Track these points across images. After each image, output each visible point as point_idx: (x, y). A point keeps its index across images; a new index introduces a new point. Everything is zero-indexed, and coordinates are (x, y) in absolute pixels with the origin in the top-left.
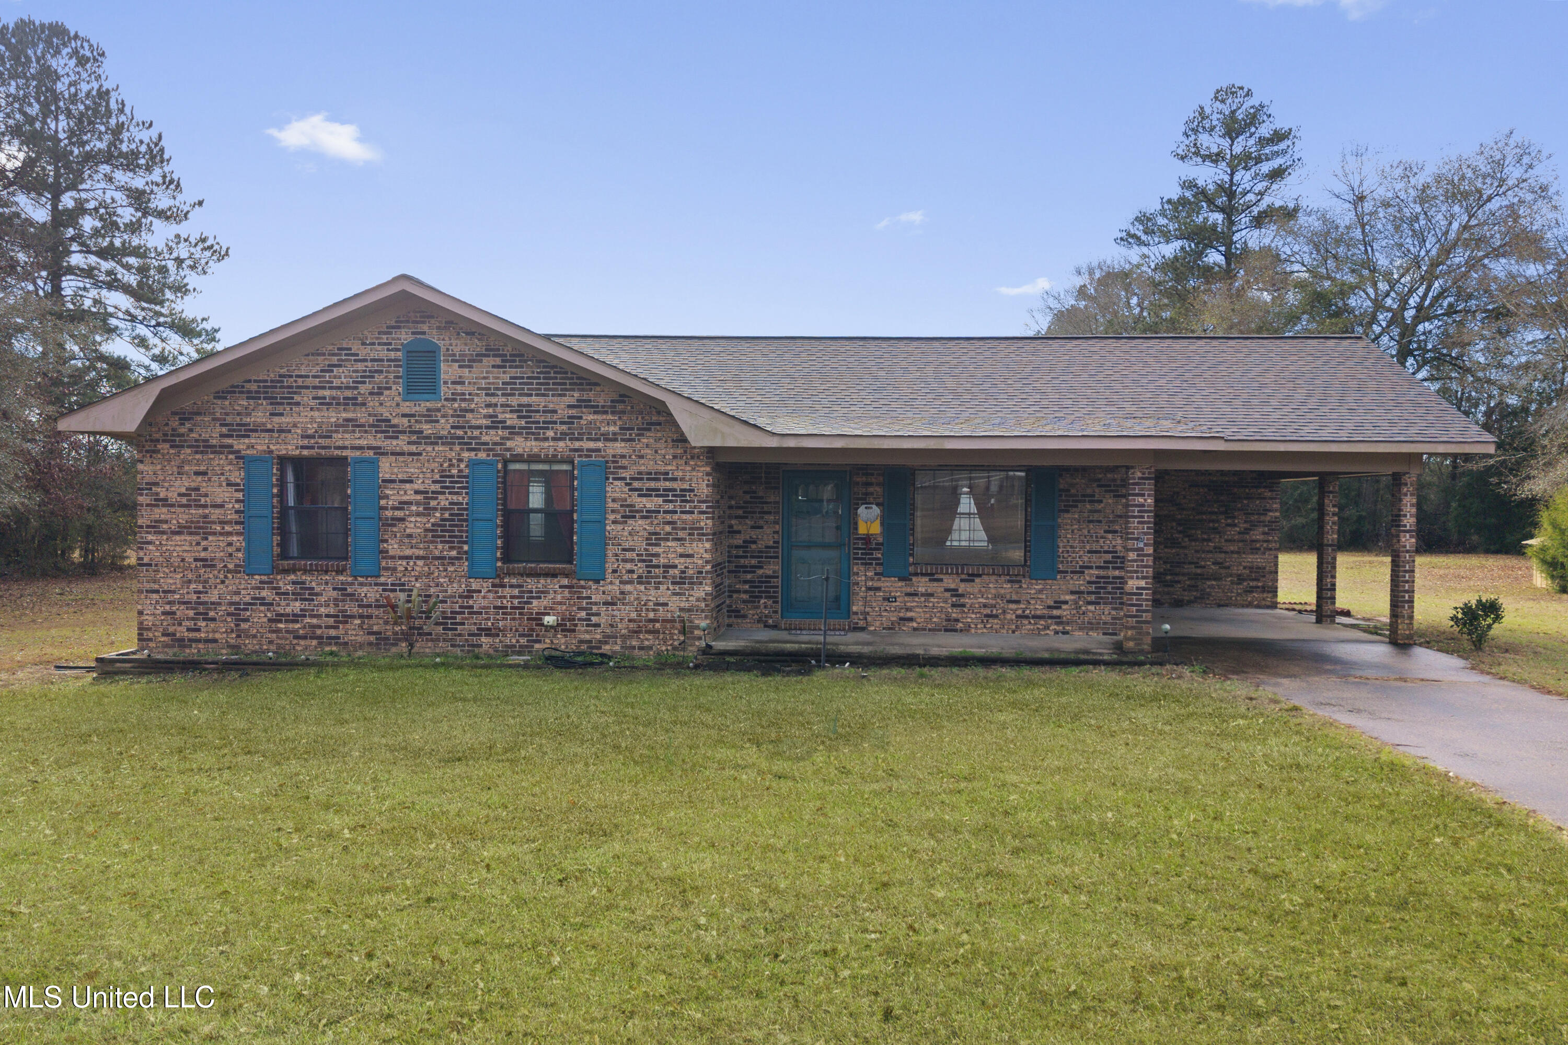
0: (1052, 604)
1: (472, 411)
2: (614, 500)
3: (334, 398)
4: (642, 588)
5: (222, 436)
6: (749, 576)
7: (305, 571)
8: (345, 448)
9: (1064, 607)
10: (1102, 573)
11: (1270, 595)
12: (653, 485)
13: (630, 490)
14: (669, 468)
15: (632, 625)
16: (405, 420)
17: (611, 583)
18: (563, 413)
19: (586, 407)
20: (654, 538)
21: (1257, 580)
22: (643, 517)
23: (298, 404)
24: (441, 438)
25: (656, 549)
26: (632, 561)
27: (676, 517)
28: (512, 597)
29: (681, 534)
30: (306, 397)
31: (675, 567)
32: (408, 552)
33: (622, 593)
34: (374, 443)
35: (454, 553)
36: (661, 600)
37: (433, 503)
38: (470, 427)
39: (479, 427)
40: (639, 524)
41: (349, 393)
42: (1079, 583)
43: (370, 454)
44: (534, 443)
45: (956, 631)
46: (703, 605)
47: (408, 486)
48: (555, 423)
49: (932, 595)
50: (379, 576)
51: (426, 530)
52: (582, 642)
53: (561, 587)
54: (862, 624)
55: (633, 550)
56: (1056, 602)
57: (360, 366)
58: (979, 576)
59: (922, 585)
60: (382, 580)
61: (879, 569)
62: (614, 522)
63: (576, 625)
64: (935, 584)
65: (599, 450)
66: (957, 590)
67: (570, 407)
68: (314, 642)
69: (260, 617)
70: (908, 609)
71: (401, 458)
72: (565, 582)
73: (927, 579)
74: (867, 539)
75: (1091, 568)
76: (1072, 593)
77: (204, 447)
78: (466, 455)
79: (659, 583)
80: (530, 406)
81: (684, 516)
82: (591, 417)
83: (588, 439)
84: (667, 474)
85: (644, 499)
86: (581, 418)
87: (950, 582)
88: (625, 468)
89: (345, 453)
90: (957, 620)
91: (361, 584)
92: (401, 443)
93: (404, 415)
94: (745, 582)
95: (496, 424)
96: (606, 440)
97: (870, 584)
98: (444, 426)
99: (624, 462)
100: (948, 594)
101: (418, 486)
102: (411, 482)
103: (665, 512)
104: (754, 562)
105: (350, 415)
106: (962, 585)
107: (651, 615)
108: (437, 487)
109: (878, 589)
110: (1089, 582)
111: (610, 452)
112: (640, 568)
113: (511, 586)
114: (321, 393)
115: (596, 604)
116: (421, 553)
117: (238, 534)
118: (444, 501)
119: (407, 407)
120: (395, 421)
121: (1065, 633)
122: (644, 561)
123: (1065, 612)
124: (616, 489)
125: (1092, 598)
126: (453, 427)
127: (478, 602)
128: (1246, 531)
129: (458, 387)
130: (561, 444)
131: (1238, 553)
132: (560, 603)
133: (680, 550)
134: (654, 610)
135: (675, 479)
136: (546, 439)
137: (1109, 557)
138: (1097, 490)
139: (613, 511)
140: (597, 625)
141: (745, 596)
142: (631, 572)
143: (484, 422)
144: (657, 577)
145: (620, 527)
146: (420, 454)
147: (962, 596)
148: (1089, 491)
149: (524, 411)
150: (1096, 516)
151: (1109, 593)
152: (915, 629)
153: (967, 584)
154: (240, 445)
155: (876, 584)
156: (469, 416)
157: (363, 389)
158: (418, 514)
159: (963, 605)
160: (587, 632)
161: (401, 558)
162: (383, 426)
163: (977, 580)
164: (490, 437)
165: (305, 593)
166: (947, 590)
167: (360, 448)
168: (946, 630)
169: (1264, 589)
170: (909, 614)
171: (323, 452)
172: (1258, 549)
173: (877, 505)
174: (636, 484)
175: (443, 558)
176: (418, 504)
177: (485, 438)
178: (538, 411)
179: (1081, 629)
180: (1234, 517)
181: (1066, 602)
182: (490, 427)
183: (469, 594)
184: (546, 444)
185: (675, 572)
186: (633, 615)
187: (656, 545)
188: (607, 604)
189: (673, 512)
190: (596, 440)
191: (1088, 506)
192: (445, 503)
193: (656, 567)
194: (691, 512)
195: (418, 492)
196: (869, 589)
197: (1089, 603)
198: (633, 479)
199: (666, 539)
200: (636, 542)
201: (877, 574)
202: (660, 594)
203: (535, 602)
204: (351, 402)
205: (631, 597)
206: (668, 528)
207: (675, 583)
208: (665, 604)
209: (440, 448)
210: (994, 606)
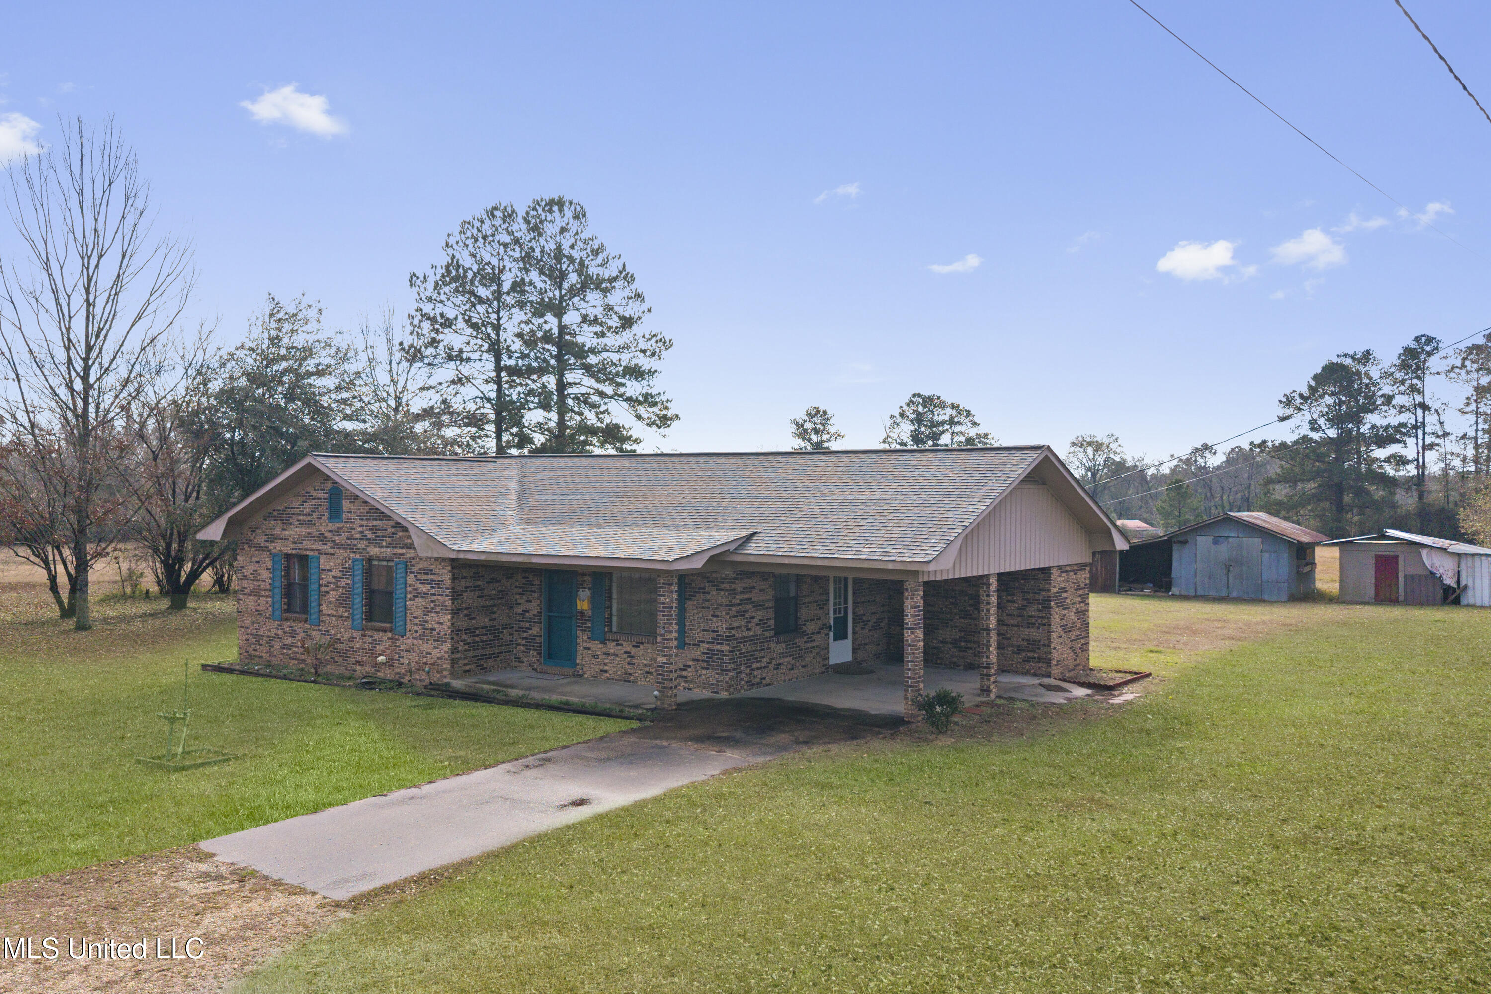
0: (682, 667)
1: (354, 529)
2: (410, 586)
3: (304, 521)
4: (421, 642)
5: (266, 541)
6: (525, 635)
7: (294, 620)
8: (307, 550)
9: (689, 670)
10: (710, 646)
11: (1044, 665)
12: (425, 577)
13: (417, 580)
14: (433, 568)
15: (416, 666)
16: (329, 534)
17: (408, 638)
18: (390, 531)
19: (398, 529)
20: (427, 611)
21: (1034, 651)
22: (422, 597)
23: (291, 524)
24: (342, 545)
25: (428, 618)
26: (417, 624)
27: (436, 598)
28: (369, 643)
29: (438, 609)
30: (293, 520)
31: (435, 630)
32: (330, 612)
33: (413, 645)
34: (319, 548)
35: (346, 614)
36: (430, 651)
37: (339, 583)
38: (353, 539)
39: (356, 539)
40: (420, 601)
41: (309, 518)
42: (697, 653)
43: (316, 553)
44: (378, 549)
45: (629, 682)
46: (447, 655)
47: (330, 573)
48: (385, 537)
49: (617, 655)
50: (319, 625)
51: (337, 600)
52: (396, 674)
53: (388, 638)
54: (581, 672)
55: (418, 618)
56: (685, 666)
57: (313, 502)
58: (642, 643)
59: (612, 647)
60: (321, 628)
61: (590, 634)
62: (410, 600)
63: (394, 663)
64: (619, 647)
65: (403, 554)
66: (630, 653)
67: (393, 527)
68: (296, 662)
69: (277, 644)
70: (605, 664)
71: (328, 556)
72: (390, 635)
73: (614, 643)
74: (582, 613)
75: (703, 642)
76: (694, 660)
77: (260, 548)
78: (352, 555)
79: (428, 640)
80: (375, 527)
81: (440, 598)
82: (400, 534)
83: (400, 547)
85: (422, 586)
86: (396, 534)
87: (627, 646)
88: (414, 566)
89: (308, 553)
90: (630, 674)
91: (313, 630)
92: (327, 548)
93: (330, 531)
94: (524, 638)
95: (364, 538)
96: (407, 548)
97: (585, 644)
98: (342, 539)
99: (414, 562)
100: (626, 655)
101: (333, 573)
102: (331, 570)
103: (432, 595)
104: (527, 625)
105: (310, 531)
106: (633, 649)
107: (425, 660)
108: (340, 574)
109: (589, 648)
110: (703, 653)
111: (408, 555)
112: (420, 630)
113: (369, 636)
114: (300, 518)
115: (402, 650)
116: (334, 613)
117: (270, 597)
118: (343, 582)
119: (331, 527)
120: (326, 535)
121: (690, 689)
123: (689, 673)
124: (411, 579)
125: (705, 664)
126: (348, 539)
127: (356, 645)
128: (1023, 608)
129: (349, 515)
130: (388, 550)
131: (1017, 626)
132: (388, 649)
133: (437, 619)
134: (426, 657)
135: (435, 574)
136: (382, 547)
137: (714, 635)
138: (707, 585)
139: (409, 593)
140: (402, 664)
141: (523, 648)
142: (417, 631)
143: (358, 536)
144: (428, 636)
145: (412, 603)
146: (333, 554)
147: (632, 657)
148: (702, 585)
149: (374, 530)
150: (706, 604)
151: (715, 662)
152: (609, 679)
153: (636, 649)
154: (271, 546)
155: (589, 645)
156: (353, 532)
157: (315, 515)
158: (334, 590)
159: (633, 664)
160: (399, 668)
161: (328, 615)
162: (321, 538)
163: (642, 646)
164: (361, 545)
165: (293, 634)
166: (626, 652)
167: (312, 550)
168: (625, 681)
169: (1039, 659)
170: (606, 668)
171: (300, 552)
172: (1034, 624)
173: (589, 589)
174: (419, 576)
175: (342, 617)
176: (334, 584)
177: (359, 546)
178: (379, 530)
179: (699, 687)
180: (1014, 595)
181: (690, 667)
182: (361, 539)
183: (352, 639)
184: (382, 550)
185: (435, 633)
186: (417, 659)
187: (427, 615)
188: (407, 651)
189: (434, 595)
190: (402, 548)
191: (702, 597)
192: (344, 584)
193: (427, 629)
194: (442, 595)
195: (334, 577)
196: (585, 648)
197: (703, 668)
198: (418, 573)
199: (431, 612)
200: (419, 613)
201: (589, 638)
202: (428, 647)
203: (378, 647)
204: (310, 523)
205: (416, 648)
206: (432, 605)
207: (435, 640)
208: (430, 654)
209: (342, 551)
210: (650, 666)
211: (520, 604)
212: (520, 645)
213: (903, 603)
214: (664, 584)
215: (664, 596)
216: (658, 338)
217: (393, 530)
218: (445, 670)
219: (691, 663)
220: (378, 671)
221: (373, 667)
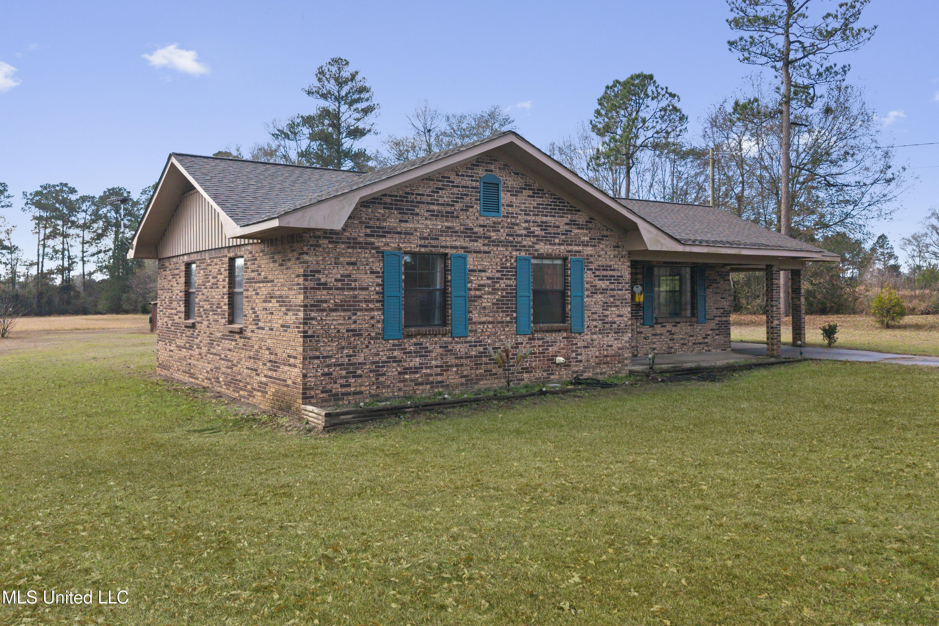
1: (517, 225)
2: (587, 283)
3: (439, 212)
4: (600, 336)
7: (424, 335)
8: (446, 247)
10: (721, 319)
12: (605, 273)
13: (595, 276)
14: (612, 263)
15: (597, 360)
16: (481, 229)
17: (587, 334)
18: (564, 228)
19: (574, 224)
20: (606, 306)
22: (601, 293)
23: (417, 214)
24: (501, 242)
25: (607, 313)
26: (596, 320)
27: (615, 292)
28: (539, 346)
29: (618, 303)
30: (422, 210)
31: (615, 323)
32: (484, 319)
33: (592, 340)
34: (464, 244)
35: (508, 319)
36: (610, 343)
37: (497, 286)
38: (517, 235)
39: (521, 236)
40: (599, 297)
41: (448, 209)
42: (713, 325)
43: (461, 252)
44: (549, 247)
45: (671, 353)
47: (483, 274)
48: (558, 234)
50: (466, 337)
51: (494, 304)
52: (573, 372)
53: (563, 338)
54: (635, 353)
55: (596, 313)
56: (706, 335)
57: (455, 190)
58: (679, 323)
59: (658, 329)
60: (469, 339)
61: (642, 321)
62: (588, 296)
63: (570, 362)
65: (579, 252)
67: (566, 224)
70: (654, 343)
71: (480, 255)
72: (565, 335)
73: (660, 326)
75: (718, 317)
78: (514, 253)
79: (609, 333)
80: (546, 222)
81: (619, 292)
82: (576, 231)
83: (576, 245)
84: (611, 266)
85: (601, 282)
86: (571, 231)
87: (669, 327)
88: (591, 263)
89: (447, 251)
90: (672, 348)
91: (457, 343)
92: (478, 245)
93: (481, 226)
95: (530, 234)
96: (584, 245)
97: (638, 330)
98: (502, 234)
99: (592, 259)
100: (668, 334)
101: (489, 274)
102: (485, 271)
103: (611, 290)
105: (449, 224)
106: (673, 328)
107: (605, 353)
108: (498, 275)
109: (641, 333)
110: (716, 324)
111: (586, 253)
112: (600, 324)
113: (538, 339)
114: (432, 207)
115: (580, 348)
116: (490, 319)
117: (378, 310)
118: (502, 284)
119: (482, 220)
120: (476, 230)
121: (709, 351)
122: (601, 320)
123: (709, 340)
124: (588, 276)
125: (717, 332)
126: (507, 235)
127: (523, 350)
129: (510, 208)
130: (562, 247)
132: (563, 349)
133: (617, 312)
134: (607, 350)
135: (614, 270)
136: (555, 244)
139: (587, 290)
140: (581, 361)
142: (596, 327)
143: (524, 232)
144: (607, 329)
145: (590, 299)
146: (489, 252)
147: (673, 334)
149: (544, 226)
150: (718, 290)
153: (676, 328)
154: (379, 243)
155: (641, 330)
156: (516, 227)
157: (458, 206)
158: (489, 293)
159: (674, 339)
160: (576, 366)
161: (481, 323)
162: (469, 233)
164: (527, 242)
165: (422, 352)
166: (668, 331)
167: (455, 247)
168: (667, 353)
170: (654, 346)
171: (433, 249)
174: (597, 273)
175: (502, 322)
176: (489, 286)
177: (525, 243)
178: (550, 226)
181: (709, 335)
182: (526, 236)
183: (517, 346)
184: (555, 247)
185: (615, 326)
186: (597, 353)
187: (607, 310)
188: (585, 347)
189: (614, 290)
190: (579, 245)
191: (715, 285)
193: (607, 323)
194: (622, 290)
195: (488, 278)
196: (638, 333)
197: (717, 335)
198: (596, 269)
199: (611, 306)
200: (599, 309)
201: (641, 324)
202: (610, 339)
203: (550, 349)
204: (450, 215)
205: (596, 343)
206: (612, 299)
207: (615, 333)
208: (611, 346)
209: (500, 249)
210: (685, 339)
217: (567, 227)
218: (626, 359)
219: (710, 332)
220: (552, 374)
221: (544, 371)
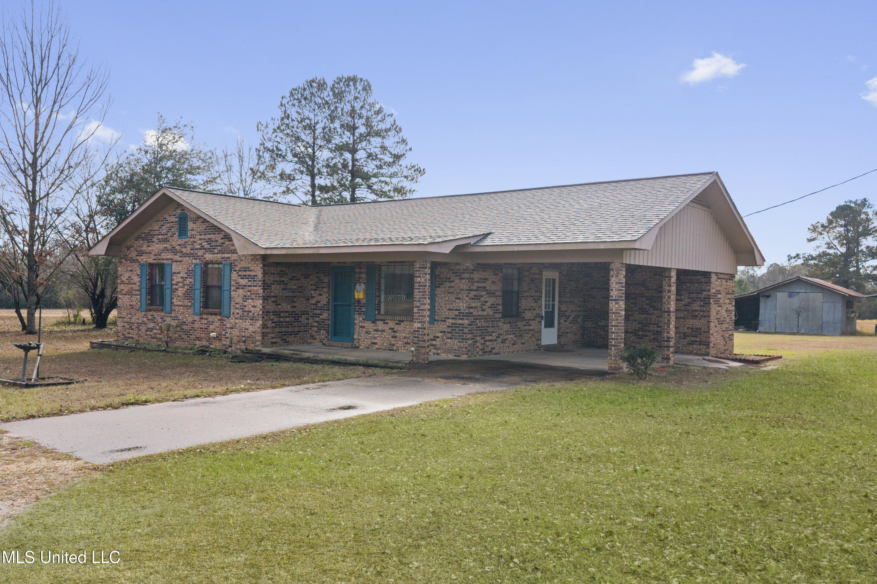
0: (432, 338)
1: (196, 242)
2: (233, 281)
3: (162, 239)
4: (241, 321)
5: (137, 256)
6: (317, 319)
7: (154, 311)
8: (163, 259)
9: (438, 340)
10: (454, 321)
11: (704, 347)
12: (244, 273)
13: (239, 276)
14: (250, 265)
15: (238, 339)
16: (179, 247)
17: (232, 319)
18: (221, 241)
19: (227, 238)
20: (245, 298)
21: (696, 337)
22: (242, 288)
23: (153, 242)
24: (187, 254)
25: (246, 304)
26: (238, 308)
27: (251, 288)
28: (205, 324)
29: (253, 296)
30: (155, 239)
31: (251, 312)
32: (179, 303)
33: (235, 323)
34: (172, 257)
35: (190, 304)
36: (247, 327)
37: (185, 282)
38: (195, 249)
39: (197, 249)
40: (241, 291)
41: (166, 236)
42: (443, 326)
43: (170, 262)
44: (211, 255)
45: (393, 350)
46: (259, 330)
47: (179, 275)
48: (217, 246)
49: (384, 331)
50: (171, 313)
51: (184, 294)
52: (224, 345)
53: (218, 320)
54: (357, 345)
55: (238, 304)
56: (434, 337)
57: (168, 225)
58: (403, 321)
59: (380, 325)
60: (172, 315)
61: (364, 317)
62: (233, 291)
63: (221, 337)
64: (386, 325)
65: (229, 258)
66: (393, 329)
67: (222, 238)
68: (156, 340)
69: (143, 328)
70: (375, 338)
71: (177, 263)
72: (219, 318)
73: (382, 322)
74: (359, 301)
75: (449, 318)
76: (441, 332)
77: (133, 261)
78: (194, 261)
79: (246, 319)
80: (211, 239)
81: (254, 288)
82: (227, 243)
83: (227, 253)
84: (249, 268)
85: (242, 280)
86: (224, 243)
87: (391, 324)
88: (236, 266)
89: (164, 262)
90: (394, 345)
91: (167, 317)
92: (177, 257)
93: (179, 245)
94: (316, 322)
95: (202, 248)
96: (232, 253)
97: (361, 324)
98: (188, 249)
99: (236, 263)
100: (390, 331)
101: (181, 275)
102: (179, 273)
103: (249, 286)
104: (319, 312)
105: (165, 246)
106: (396, 326)
107: (243, 334)
108: (185, 276)
109: (363, 327)
110: (448, 327)
111: (233, 258)
112: (240, 311)
113: (205, 319)
115: (227, 328)
116: (181, 303)
117: (139, 295)
119: (180, 242)
120: (176, 248)
121: (438, 354)
122: (241, 309)
123: (437, 342)
124: (234, 275)
125: (449, 335)
126: (191, 249)
127: (196, 326)
128: (689, 304)
129: (193, 232)
130: (219, 255)
131: (684, 318)
132: (218, 327)
133: (252, 304)
134: (245, 332)
135: (251, 271)
136: (215, 253)
137: (457, 313)
138: (452, 275)
139: (233, 286)
140: (228, 338)
141: (316, 329)
142: (238, 314)
143: (199, 247)
144: (245, 316)
145: (235, 293)
146: (182, 261)
147: (395, 332)
148: (448, 276)
149: (209, 241)
150: (451, 290)
151: (457, 333)
152: (378, 349)
153: (398, 326)
154: (140, 259)
155: (363, 325)
156: (195, 244)
157: (169, 234)
158: (182, 287)
159: (396, 337)
160: (225, 341)
161: (178, 306)
162: (173, 250)
163: (402, 324)
165: (153, 320)
166: (390, 329)
167: (167, 259)
168: (390, 350)
169: (701, 343)
170: (375, 341)
171: (159, 261)
172: (697, 316)
173: (364, 283)
174: (240, 273)
175: (187, 306)
176: (181, 283)
177: (199, 254)
178: (212, 241)
179: (444, 352)
180: (681, 295)
181: (438, 337)
182: (200, 249)
183: (193, 322)
184: (215, 256)
185: (251, 314)
186: (238, 334)
187: (245, 301)
188: (231, 328)
189: (251, 286)
190: (229, 253)
191: (448, 284)
192: (188, 282)
193: (245, 311)
194: (256, 286)
195: (182, 278)
196: (361, 327)
197: (448, 338)
198: (239, 271)
199: (248, 299)
200: (240, 300)
201: (363, 319)
202: (246, 324)
203: (211, 326)
204: (166, 240)
205: (238, 325)
206: (249, 293)
207: (251, 319)
208: (247, 329)
209: (187, 258)
210: (408, 338)
211: (314, 297)
212: (313, 326)
213: (609, 280)
214: (419, 268)
215: (420, 277)
216: (416, 168)
217: (222, 241)
218: (258, 341)
219: (439, 335)
220: (211, 344)
221: (207, 341)
